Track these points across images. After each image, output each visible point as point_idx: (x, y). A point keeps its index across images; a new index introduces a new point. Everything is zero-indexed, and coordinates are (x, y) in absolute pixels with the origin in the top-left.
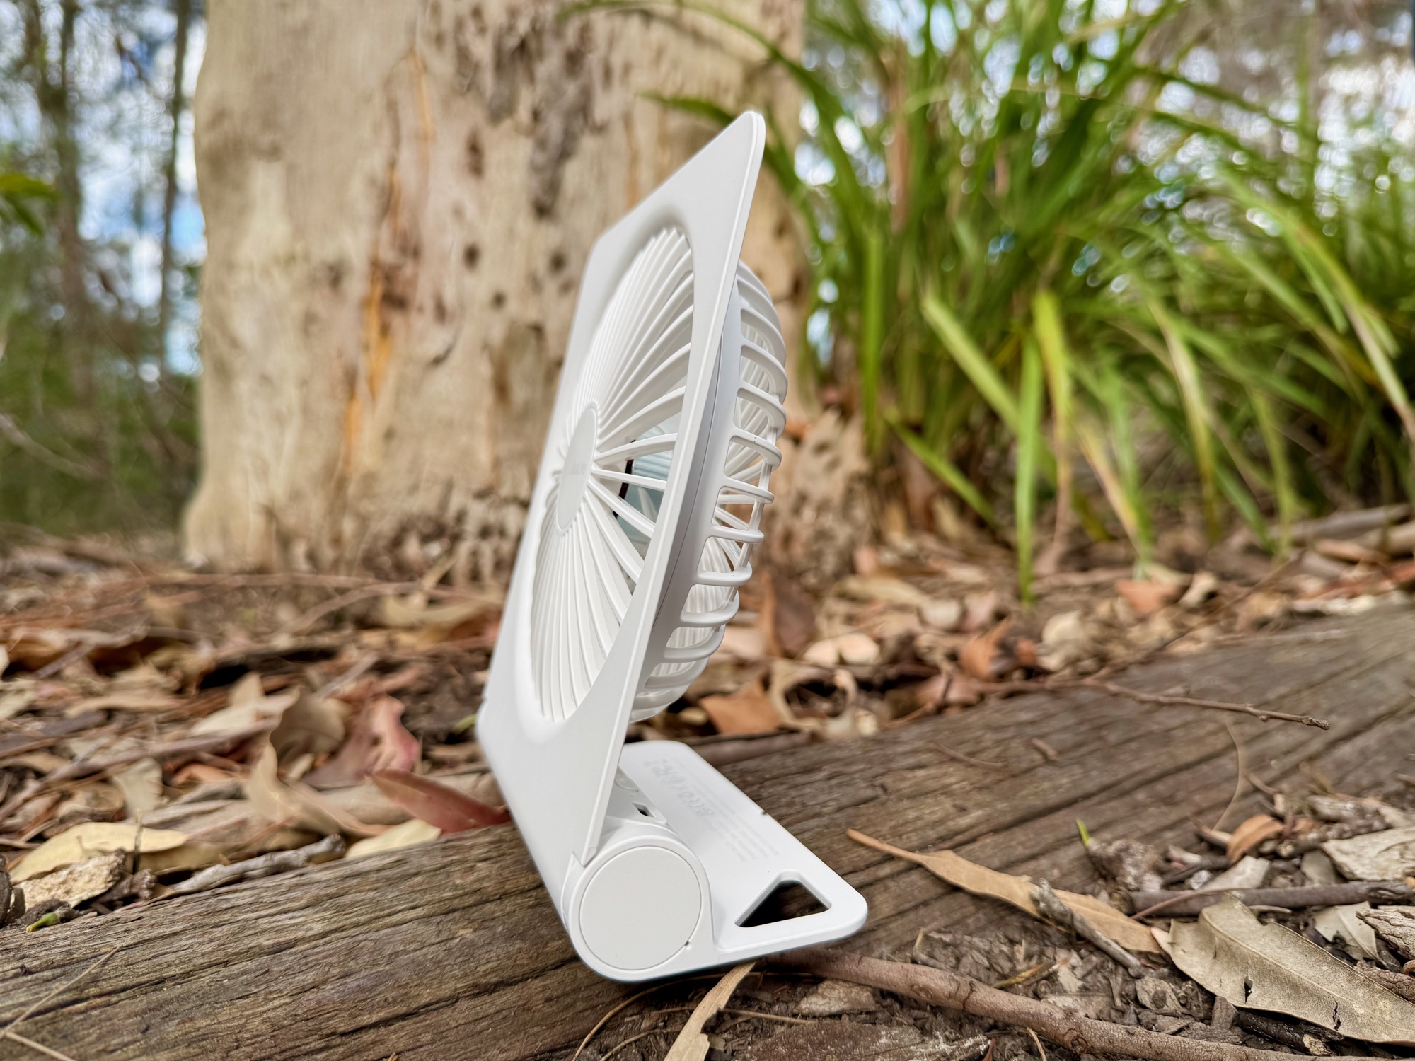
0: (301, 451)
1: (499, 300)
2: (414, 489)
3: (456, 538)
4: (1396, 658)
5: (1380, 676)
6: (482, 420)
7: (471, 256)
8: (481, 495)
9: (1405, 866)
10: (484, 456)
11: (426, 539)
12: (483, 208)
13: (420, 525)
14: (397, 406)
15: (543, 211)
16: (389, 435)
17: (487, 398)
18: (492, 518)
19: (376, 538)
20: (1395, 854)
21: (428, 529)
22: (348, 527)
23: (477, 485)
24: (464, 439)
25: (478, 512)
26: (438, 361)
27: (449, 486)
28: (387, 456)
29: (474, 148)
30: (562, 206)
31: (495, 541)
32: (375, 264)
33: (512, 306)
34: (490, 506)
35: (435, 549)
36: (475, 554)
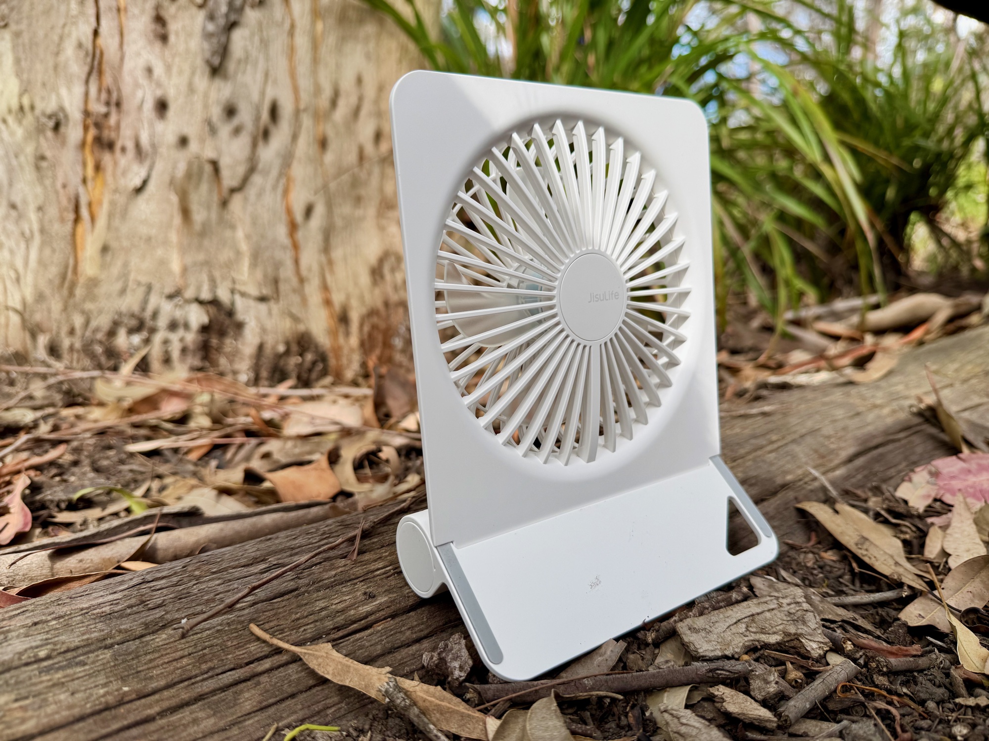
0: (42, 263)
1: (183, 141)
2: (123, 292)
3: (153, 331)
4: (813, 432)
5: (797, 449)
6: (174, 237)
7: (162, 106)
8: (170, 297)
9: (746, 639)
10: (176, 266)
11: (131, 331)
12: (168, 68)
13: (125, 320)
14: (109, 227)
15: (216, 71)
16: (105, 249)
17: (177, 220)
18: (178, 314)
19: (96, 330)
20: (742, 627)
21: (134, 323)
22: (78, 321)
23: (169, 290)
24: (160, 252)
25: (168, 310)
26: (139, 190)
27: (149, 288)
28: (104, 266)
29: (159, 20)
30: (231, 66)
31: (181, 332)
32: (87, 113)
33: (194, 146)
34: (176, 306)
35: (136, 339)
36: (166, 342)
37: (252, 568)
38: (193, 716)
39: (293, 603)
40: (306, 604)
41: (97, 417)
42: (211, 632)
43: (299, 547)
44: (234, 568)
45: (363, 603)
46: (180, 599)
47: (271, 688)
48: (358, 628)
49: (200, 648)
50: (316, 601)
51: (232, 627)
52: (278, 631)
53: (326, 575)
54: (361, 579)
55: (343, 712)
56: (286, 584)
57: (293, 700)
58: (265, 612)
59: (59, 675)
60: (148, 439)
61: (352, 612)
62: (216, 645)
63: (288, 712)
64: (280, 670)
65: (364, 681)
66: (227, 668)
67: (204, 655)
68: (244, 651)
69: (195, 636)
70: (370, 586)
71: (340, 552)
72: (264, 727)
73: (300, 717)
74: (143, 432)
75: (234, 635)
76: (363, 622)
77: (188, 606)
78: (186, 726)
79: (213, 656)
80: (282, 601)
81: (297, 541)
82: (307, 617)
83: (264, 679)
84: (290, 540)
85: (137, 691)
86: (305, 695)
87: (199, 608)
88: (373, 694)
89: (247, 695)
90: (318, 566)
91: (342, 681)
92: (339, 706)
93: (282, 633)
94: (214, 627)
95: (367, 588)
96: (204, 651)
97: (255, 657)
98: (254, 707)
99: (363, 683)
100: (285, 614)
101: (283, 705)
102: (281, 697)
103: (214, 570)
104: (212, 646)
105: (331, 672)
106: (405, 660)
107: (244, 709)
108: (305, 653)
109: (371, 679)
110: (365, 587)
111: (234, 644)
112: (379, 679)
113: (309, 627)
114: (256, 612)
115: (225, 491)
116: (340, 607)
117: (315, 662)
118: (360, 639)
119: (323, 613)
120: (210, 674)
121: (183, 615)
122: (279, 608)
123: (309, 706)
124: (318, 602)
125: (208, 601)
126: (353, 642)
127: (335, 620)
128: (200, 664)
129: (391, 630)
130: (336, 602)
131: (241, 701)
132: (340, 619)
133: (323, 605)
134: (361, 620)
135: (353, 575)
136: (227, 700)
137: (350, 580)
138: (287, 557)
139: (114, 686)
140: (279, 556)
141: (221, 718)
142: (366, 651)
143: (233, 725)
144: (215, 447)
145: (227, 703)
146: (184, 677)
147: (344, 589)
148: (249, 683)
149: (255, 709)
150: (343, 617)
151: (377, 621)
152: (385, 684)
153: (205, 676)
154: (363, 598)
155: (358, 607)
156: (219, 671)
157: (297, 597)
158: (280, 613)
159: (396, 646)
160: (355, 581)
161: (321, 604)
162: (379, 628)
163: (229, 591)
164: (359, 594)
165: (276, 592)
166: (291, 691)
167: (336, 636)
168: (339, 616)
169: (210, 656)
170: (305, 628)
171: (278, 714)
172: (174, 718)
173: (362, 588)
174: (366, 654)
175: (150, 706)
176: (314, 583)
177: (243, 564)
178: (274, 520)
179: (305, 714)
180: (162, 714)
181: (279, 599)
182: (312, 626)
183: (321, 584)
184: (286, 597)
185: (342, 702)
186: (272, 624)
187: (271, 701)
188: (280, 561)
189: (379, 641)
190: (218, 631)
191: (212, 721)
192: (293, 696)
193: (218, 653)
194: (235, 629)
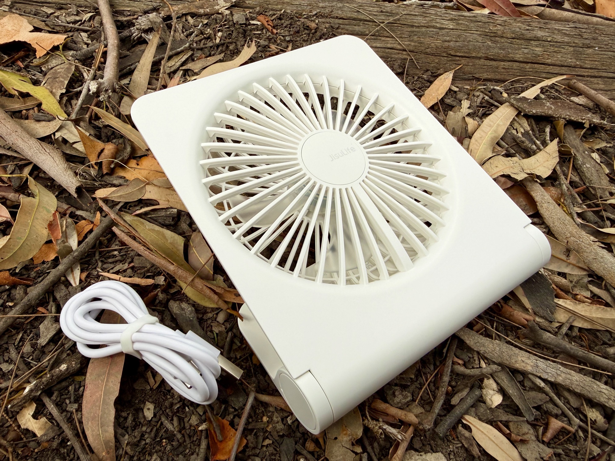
38: (598, 82)
42: (606, 56)
49: (603, 60)
59: (556, 49)
62: (608, 62)
67: (604, 63)
77: (597, 43)
78: (595, 84)
79: (607, 65)
85: (581, 65)
87: (602, 46)
120: (605, 71)
121: (596, 46)
125: (606, 44)
128: (602, 66)
136: (609, 82)
139: (574, 60)
141: (606, 87)
146: (596, 68)
172: (592, 79)
175: (585, 72)
180: (588, 76)
191: (603, 86)
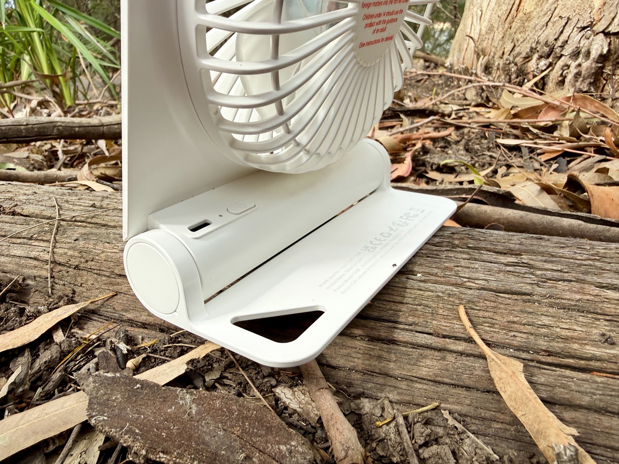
3: (558, 57)
11: (542, 57)
13: (540, 48)
19: (518, 55)
21: (545, 50)
22: (508, 47)
27: (567, 21)
35: (543, 63)
36: (565, 67)
37: (501, 258)
38: (380, 353)
39: (517, 305)
40: (531, 313)
41: (492, 115)
42: (432, 294)
43: (560, 257)
44: (488, 251)
45: (594, 343)
46: (428, 257)
47: (452, 369)
48: (573, 365)
49: (417, 303)
50: (542, 314)
51: (451, 299)
52: (488, 323)
53: (568, 295)
54: (607, 318)
55: (508, 435)
56: (522, 285)
57: (465, 393)
58: (486, 300)
60: (517, 137)
61: (576, 346)
62: (430, 307)
63: (454, 400)
64: (468, 358)
65: (538, 425)
66: (426, 330)
67: (416, 310)
68: (448, 325)
69: (418, 292)
70: (615, 331)
71: (599, 280)
72: (428, 398)
73: (464, 412)
74: (515, 132)
75: (449, 306)
76: (582, 362)
77: (429, 265)
79: (423, 315)
80: (509, 299)
81: (562, 251)
82: (524, 325)
83: (451, 358)
84: (556, 247)
86: (479, 395)
87: (436, 271)
88: (542, 445)
89: (428, 362)
90: (566, 283)
91: (515, 409)
92: (508, 427)
93: (491, 327)
94: (437, 292)
95: (609, 331)
96: (418, 307)
97: (455, 335)
98: (430, 376)
99: (537, 427)
100: (504, 311)
101: (454, 391)
102: (456, 382)
103: (471, 245)
104: (426, 306)
105: (508, 393)
106: (612, 431)
107: (420, 372)
108: (493, 359)
109: (547, 428)
110: (608, 328)
111: (444, 314)
112: (557, 435)
113: (520, 335)
114: (478, 297)
115: (548, 190)
116: (564, 333)
117: (498, 373)
118: (568, 377)
119: (543, 330)
120: (411, 328)
121: (421, 270)
122: (501, 303)
123: (477, 408)
124: (543, 317)
125: (447, 268)
126: (559, 376)
127: (551, 344)
128: (410, 315)
129: (613, 390)
130: (564, 326)
131: (422, 364)
132: (557, 346)
133: (547, 322)
134: (582, 359)
135: (601, 309)
136: (411, 357)
137: (594, 313)
138: (541, 261)
140: (534, 257)
142: (567, 393)
143: (406, 379)
144: (565, 154)
145: (409, 359)
146: (392, 318)
147: (581, 319)
148: (436, 353)
149: (429, 378)
150: (562, 345)
151: (600, 371)
152: (562, 447)
153: (407, 327)
154: (598, 338)
155: (586, 344)
156: (419, 329)
157: (525, 301)
158: (500, 309)
159: (609, 409)
160: (599, 317)
161: (546, 321)
162: (599, 380)
163: (469, 268)
164: (595, 331)
165: (508, 287)
166: (468, 382)
167: (544, 360)
168: (558, 342)
169: (421, 313)
170: (516, 334)
171: (446, 395)
173: (603, 327)
174: (567, 396)
176: (550, 297)
177: (497, 250)
178: (570, 225)
179: (469, 412)
181: (506, 296)
182: (525, 336)
183: (558, 301)
184: (515, 297)
185: (513, 426)
186: (486, 314)
187: (446, 380)
188: (531, 262)
189: (590, 393)
190: (438, 296)
192: (468, 388)
193: (427, 314)
194: (453, 302)
